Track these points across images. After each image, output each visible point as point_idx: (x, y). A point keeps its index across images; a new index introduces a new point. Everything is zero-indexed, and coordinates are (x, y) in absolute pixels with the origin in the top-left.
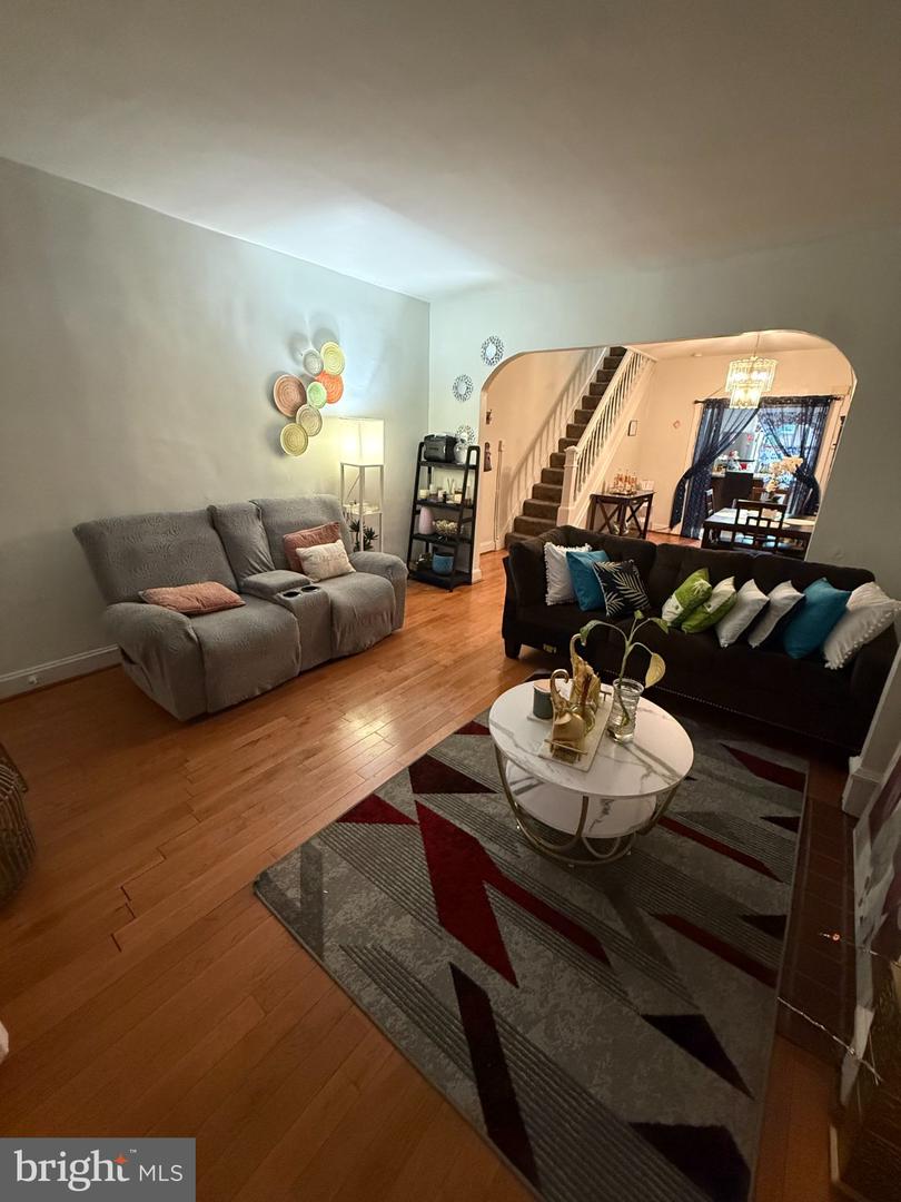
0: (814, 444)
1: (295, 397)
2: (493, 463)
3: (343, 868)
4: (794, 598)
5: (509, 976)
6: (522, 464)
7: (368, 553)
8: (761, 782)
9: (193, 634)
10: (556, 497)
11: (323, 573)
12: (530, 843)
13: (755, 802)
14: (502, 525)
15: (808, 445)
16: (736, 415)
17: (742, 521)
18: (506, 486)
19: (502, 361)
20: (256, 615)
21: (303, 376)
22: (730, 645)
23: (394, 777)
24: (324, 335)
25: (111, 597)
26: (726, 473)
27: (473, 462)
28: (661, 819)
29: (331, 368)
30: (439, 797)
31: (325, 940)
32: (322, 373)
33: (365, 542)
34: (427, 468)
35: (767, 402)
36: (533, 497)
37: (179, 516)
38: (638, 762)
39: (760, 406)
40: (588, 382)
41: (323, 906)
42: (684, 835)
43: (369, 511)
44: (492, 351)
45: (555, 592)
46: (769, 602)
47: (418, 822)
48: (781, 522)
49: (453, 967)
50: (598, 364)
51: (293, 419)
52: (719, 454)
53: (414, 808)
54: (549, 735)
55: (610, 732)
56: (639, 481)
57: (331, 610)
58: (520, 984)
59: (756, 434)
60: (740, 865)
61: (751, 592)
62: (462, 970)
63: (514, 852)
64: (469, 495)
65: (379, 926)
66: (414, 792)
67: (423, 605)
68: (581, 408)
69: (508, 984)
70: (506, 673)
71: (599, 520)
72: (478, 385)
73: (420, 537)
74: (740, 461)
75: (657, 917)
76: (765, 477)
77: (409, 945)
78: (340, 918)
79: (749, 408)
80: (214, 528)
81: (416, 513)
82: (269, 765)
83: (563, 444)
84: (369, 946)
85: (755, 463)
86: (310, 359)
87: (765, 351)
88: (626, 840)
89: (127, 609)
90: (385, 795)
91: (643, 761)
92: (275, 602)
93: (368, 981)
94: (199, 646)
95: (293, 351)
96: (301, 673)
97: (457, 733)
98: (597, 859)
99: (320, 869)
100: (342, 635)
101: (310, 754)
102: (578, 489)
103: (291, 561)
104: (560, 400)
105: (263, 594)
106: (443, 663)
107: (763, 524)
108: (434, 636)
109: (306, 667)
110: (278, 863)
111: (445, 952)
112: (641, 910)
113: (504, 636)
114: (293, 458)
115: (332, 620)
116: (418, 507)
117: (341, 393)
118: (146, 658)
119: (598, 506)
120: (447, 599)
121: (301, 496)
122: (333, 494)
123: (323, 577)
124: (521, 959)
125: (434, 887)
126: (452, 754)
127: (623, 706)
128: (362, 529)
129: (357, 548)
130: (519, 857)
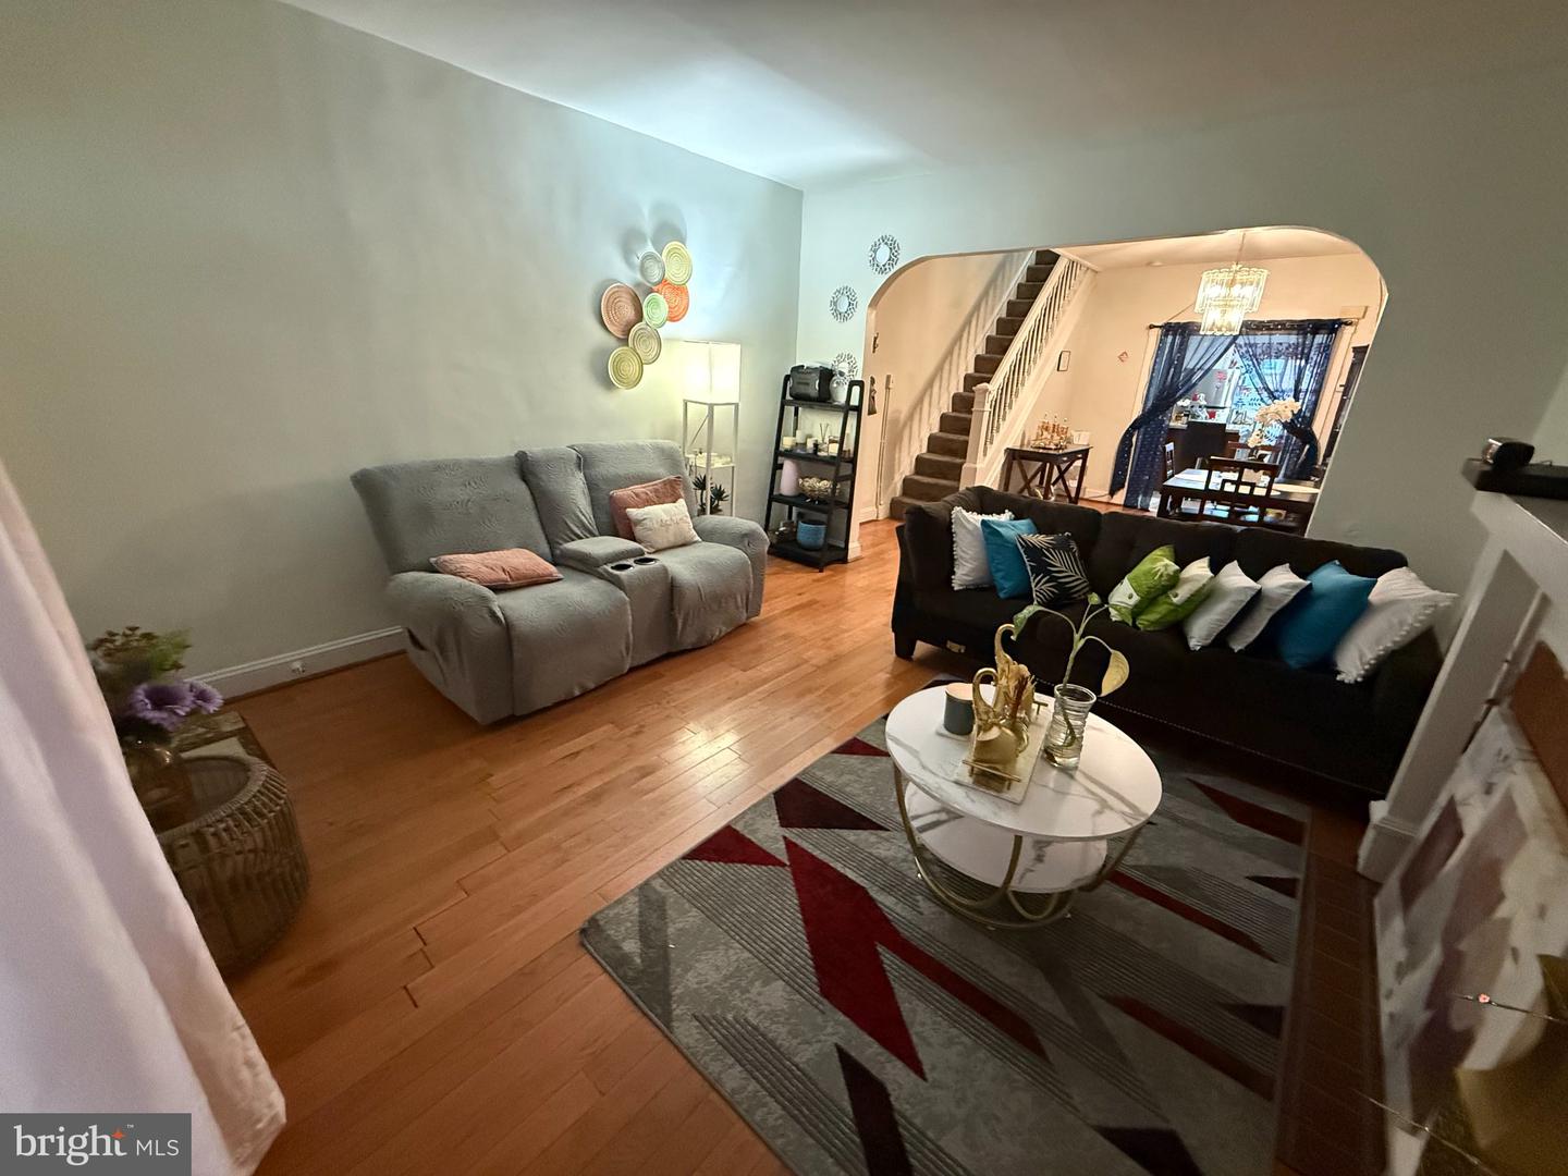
0: (1313, 386)
1: (628, 312)
2: (879, 406)
3: (693, 917)
4: (1295, 586)
5: (915, 1065)
6: (915, 408)
7: (716, 518)
8: (1244, 831)
9: (500, 614)
10: (961, 451)
11: (662, 542)
12: (936, 897)
13: (1238, 856)
14: (887, 487)
15: (1304, 386)
16: (1206, 344)
17: (1215, 485)
18: (894, 436)
19: (896, 268)
20: (577, 593)
21: (638, 285)
22: (1203, 648)
23: (755, 806)
24: (669, 231)
25: (396, 562)
26: (1188, 423)
27: (854, 402)
28: (1111, 874)
29: (674, 274)
30: (815, 833)
31: (674, 1006)
32: (663, 281)
33: (712, 503)
34: (793, 408)
35: (1251, 327)
36: (929, 451)
37: (480, 464)
38: (1085, 794)
39: (1241, 333)
40: (1005, 300)
41: (669, 964)
42: (1141, 895)
43: (718, 463)
44: (883, 255)
45: (964, 573)
46: (1260, 591)
47: (788, 863)
48: (1269, 488)
49: (840, 1050)
50: (1019, 275)
51: (624, 341)
52: (1180, 398)
53: (782, 845)
54: (968, 754)
55: (1048, 754)
56: (1073, 433)
57: (671, 589)
58: (928, 1076)
59: (1230, 372)
60: (1219, 938)
61: (1234, 577)
62: (853, 1054)
63: (914, 907)
64: (849, 445)
65: (743, 993)
66: (783, 825)
67: (786, 586)
68: (994, 334)
69: (913, 1075)
70: (896, 677)
71: (1017, 482)
72: (864, 301)
73: (782, 499)
74: (1208, 407)
75: (1108, 999)
76: (1241, 429)
77: (782, 1019)
78: (691, 979)
79: (1228, 333)
80: (524, 479)
81: (777, 467)
82: (596, 783)
83: (970, 382)
84: (730, 1017)
85: (1227, 411)
86: (649, 263)
87: (1251, 257)
88: (1065, 896)
89: (417, 580)
90: (745, 827)
91: (1093, 793)
92: (601, 577)
93: (731, 1060)
94: (507, 628)
95: (627, 252)
96: (632, 670)
97: (834, 752)
98: (1028, 921)
99: (663, 916)
100: (684, 624)
101: (646, 772)
102: (990, 440)
103: (621, 526)
104: (968, 322)
105: (585, 566)
106: (814, 662)
107: (1244, 490)
108: (803, 627)
109: (636, 664)
110: (609, 907)
111: (829, 1030)
112: (1084, 988)
113: (894, 629)
114: (624, 393)
115: (672, 601)
116: (780, 460)
117: (686, 308)
118: (441, 644)
119: (1015, 464)
120: (818, 580)
121: (631, 442)
122: (673, 440)
123: (660, 547)
124: (929, 1045)
125: (811, 946)
126: (829, 778)
127: (1066, 719)
128: (709, 486)
129: (703, 511)
130: (921, 914)
